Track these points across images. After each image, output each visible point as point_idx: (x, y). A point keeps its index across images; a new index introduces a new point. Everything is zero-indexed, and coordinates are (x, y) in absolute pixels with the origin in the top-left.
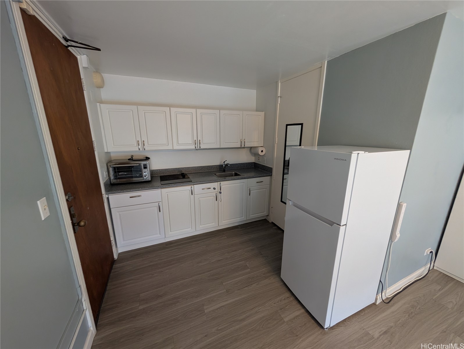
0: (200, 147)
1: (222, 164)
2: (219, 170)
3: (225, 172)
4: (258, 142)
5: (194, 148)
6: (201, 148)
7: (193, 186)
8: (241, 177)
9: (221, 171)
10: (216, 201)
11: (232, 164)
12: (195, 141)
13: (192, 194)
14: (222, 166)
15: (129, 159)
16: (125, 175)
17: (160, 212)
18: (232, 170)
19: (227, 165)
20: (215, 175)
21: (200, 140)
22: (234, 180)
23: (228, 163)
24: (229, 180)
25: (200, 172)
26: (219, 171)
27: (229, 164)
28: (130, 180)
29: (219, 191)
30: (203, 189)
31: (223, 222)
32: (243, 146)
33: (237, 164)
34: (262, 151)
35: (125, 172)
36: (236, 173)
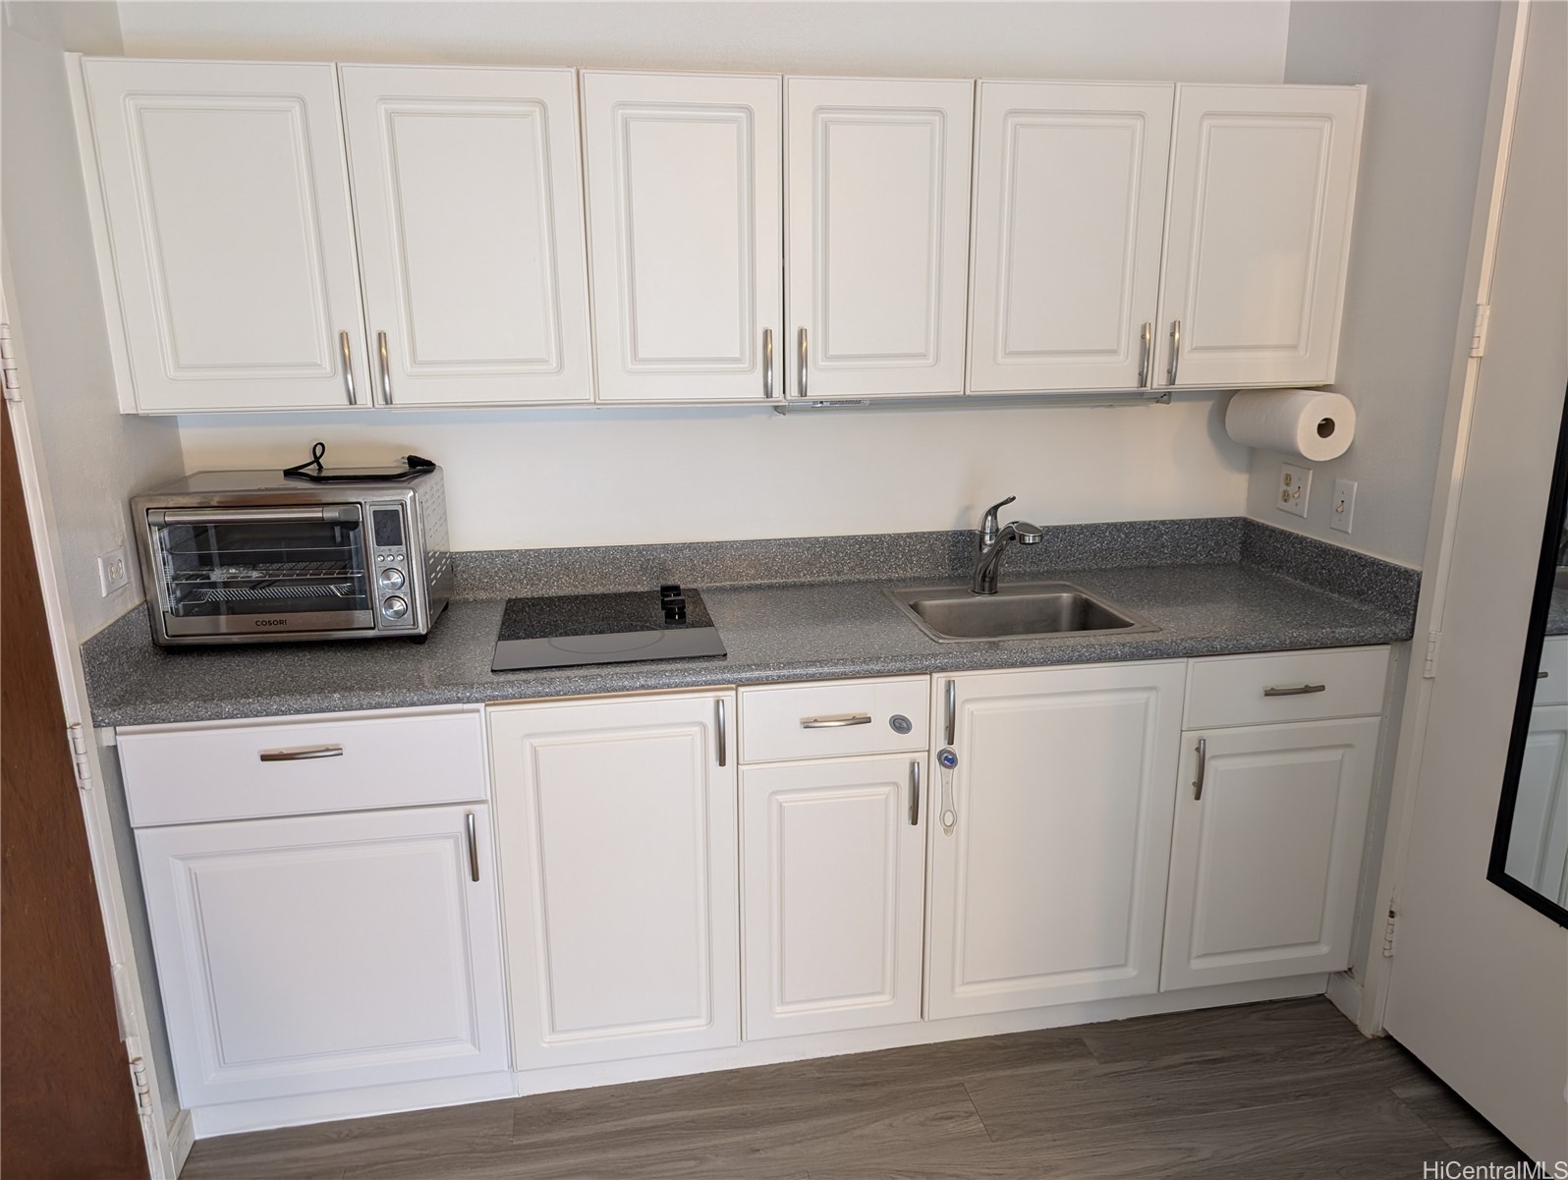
0: (803, 392)
1: (976, 526)
2: (944, 571)
3: (993, 591)
4: (1294, 347)
5: (761, 394)
6: (815, 391)
7: (728, 696)
8: (1128, 639)
9: (962, 578)
10: (914, 822)
11: (1057, 528)
12: (767, 334)
13: (722, 762)
14: (972, 539)
15: (290, 473)
16: (255, 585)
17: (475, 877)
18: (1051, 574)
19: (1012, 536)
20: (913, 615)
21: (802, 333)
22: (1070, 661)
23: (1022, 519)
24: (1023, 664)
25: (802, 585)
26: (951, 579)
27: (1029, 528)
28: (281, 622)
29: (940, 743)
30: (808, 724)
31: (962, 992)
32: (1158, 381)
33: (1094, 530)
34: (1326, 428)
35: (251, 561)
36: (1087, 601)
